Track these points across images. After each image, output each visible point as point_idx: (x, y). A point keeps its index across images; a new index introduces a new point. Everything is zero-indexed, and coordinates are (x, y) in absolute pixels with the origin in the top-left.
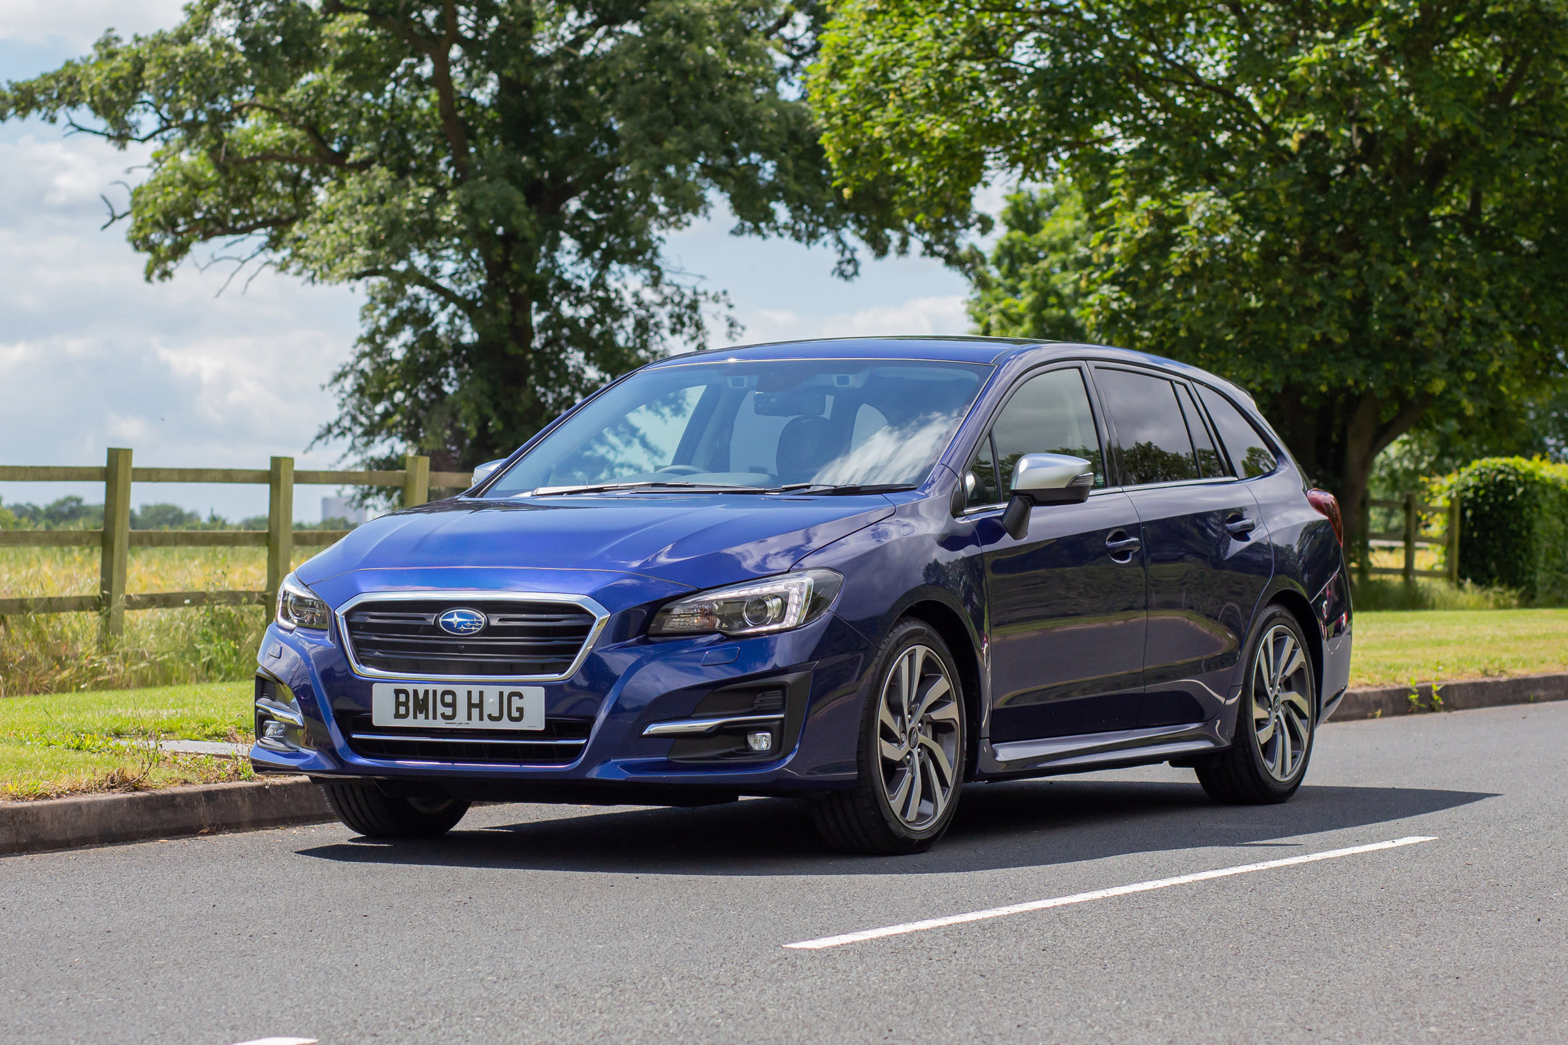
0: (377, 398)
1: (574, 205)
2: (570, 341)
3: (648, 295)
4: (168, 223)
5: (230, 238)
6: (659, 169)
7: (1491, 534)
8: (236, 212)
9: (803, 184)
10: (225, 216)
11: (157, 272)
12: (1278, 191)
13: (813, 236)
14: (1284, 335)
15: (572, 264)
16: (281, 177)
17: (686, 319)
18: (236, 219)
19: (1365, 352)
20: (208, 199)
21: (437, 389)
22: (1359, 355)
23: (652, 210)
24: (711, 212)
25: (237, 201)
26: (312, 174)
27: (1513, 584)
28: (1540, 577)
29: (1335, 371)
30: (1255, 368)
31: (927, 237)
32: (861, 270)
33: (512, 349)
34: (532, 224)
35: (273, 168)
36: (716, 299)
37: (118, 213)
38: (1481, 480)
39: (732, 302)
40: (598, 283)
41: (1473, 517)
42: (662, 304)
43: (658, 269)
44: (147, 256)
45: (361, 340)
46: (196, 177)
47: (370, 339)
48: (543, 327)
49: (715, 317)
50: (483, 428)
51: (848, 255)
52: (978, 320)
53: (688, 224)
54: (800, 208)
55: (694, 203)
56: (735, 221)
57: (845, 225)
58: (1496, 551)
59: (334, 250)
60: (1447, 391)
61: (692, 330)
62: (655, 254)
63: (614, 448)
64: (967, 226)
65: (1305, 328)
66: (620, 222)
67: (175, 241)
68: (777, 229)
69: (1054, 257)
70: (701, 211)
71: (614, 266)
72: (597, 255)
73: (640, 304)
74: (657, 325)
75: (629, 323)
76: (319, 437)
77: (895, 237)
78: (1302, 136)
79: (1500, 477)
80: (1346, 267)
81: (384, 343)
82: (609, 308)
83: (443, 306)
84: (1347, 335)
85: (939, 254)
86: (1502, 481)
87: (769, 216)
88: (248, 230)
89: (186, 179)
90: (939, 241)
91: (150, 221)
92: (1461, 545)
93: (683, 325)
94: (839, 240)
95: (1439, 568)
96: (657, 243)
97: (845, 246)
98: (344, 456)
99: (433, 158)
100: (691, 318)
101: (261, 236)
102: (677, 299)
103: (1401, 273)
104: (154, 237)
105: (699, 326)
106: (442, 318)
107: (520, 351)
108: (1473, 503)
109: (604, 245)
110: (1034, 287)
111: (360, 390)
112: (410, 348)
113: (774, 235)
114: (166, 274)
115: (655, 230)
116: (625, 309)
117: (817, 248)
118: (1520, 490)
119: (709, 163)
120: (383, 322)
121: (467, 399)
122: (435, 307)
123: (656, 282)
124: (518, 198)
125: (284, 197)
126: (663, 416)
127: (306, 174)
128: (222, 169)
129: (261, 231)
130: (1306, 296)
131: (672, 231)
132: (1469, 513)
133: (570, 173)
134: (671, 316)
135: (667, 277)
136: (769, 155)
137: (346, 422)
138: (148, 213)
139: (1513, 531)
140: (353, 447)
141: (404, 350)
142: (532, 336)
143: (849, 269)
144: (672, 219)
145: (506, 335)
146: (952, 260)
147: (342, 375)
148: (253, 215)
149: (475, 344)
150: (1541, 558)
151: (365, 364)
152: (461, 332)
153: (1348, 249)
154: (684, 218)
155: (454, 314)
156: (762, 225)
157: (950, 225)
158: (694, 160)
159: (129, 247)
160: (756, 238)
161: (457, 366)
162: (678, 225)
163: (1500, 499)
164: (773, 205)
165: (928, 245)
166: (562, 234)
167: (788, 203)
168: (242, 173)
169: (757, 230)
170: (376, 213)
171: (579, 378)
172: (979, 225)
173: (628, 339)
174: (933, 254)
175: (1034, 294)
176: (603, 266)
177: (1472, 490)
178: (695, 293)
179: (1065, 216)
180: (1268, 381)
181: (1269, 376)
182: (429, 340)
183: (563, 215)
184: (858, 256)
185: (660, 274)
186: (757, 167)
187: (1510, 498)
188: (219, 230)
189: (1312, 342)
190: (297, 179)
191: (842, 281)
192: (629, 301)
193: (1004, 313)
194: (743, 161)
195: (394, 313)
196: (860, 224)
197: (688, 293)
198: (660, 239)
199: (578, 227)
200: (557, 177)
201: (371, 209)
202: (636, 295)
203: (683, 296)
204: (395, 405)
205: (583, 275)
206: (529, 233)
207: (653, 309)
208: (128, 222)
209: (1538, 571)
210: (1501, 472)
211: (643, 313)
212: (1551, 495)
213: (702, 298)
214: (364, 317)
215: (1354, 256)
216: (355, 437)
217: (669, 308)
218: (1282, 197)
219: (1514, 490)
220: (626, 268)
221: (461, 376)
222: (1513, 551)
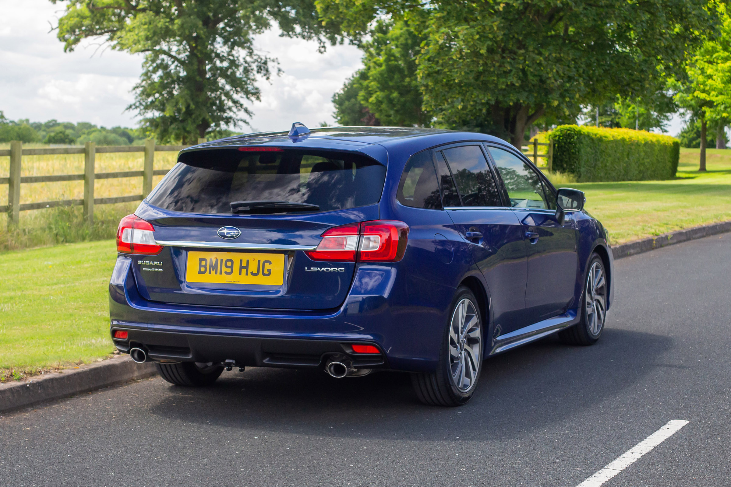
0: (148, 96)
1: (221, 25)
2: (220, 76)
3: (248, 59)
4: (72, 31)
5: (95, 37)
6: (253, 13)
7: (565, 153)
8: (97, 27)
9: (306, 18)
10: (93, 29)
11: (68, 49)
12: (494, 26)
13: (310, 38)
14: (496, 82)
15: (221, 47)
16: (114, 14)
17: (262, 68)
18: (97, 30)
19: (527, 89)
20: (87, 22)
21: (171, 93)
22: (525, 91)
23: (250, 27)
24: (271, 28)
25: (98, 23)
26: (125, 13)
27: (572, 171)
28: (582, 170)
29: (516, 97)
30: (484, 94)
31: (351, 38)
32: (327, 50)
33: (198, 78)
34: (204, 32)
35: (111, 10)
36: (273, 61)
37: (54, 27)
38: (561, 133)
39: (279, 62)
40: (229, 54)
41: (558, 147)
42: (254, 62)
43: (251, 49)
44: (63, 44)
45: (142, 75)
46: (82, 15)
47: (146, 74)
48: (210, 70)
49: (273, 67)
50: (188, 107)
51: (322, 45)
52: (366, 65)
53: (263, 32)
54: (304, 27)
55: (266, 25)
56: (280, 32)
57: (321, 33)
58: (566, 160)
59: (133, 42)
60: (559, 105)
61: (265, 72)
62: (251, 44)
63: (235, 113)
64: (366, 34)
65: (504, 80)
66: (238, 32)
67: (75, 38)
68: (296, 35)
69: (393, 43)
70: (268, 28)
71: (236, 48)
72: (230, 43)
73: (246, 62)
74: (252, 70)
75: (241, 69)
76: (127, 109)
77: (339, 38)
78: (504, 5)
79: (569, 132)
80: (520, 56)
81: (151, 76)
82: (233, 63)
83: (173, 62)
84: (520, 82)
85: (355, 44)
86: (569, 134)
87: (293, 30)
88: (102, 34)
89: (78, 15)
90: (355, 40)
91: (65, 30)
92: (553, 158)
93: (261, 70)
94: (319, 39)
95: (545, 166)
96: (251, 40)
97: (321, 41)
98: (136, 116)
99: (170, 8)
100: (264, 67)
101: (107, 36)
102: (259, 60)
103: (541, 58)
104: (67, 36)
105: (267, 70)
106: (172, 67)
107: (201, 80)
108: (558, 141)
109: (232, 40)
110: (386, 54)
111: (143, 93)
112: (161, 77)
113: (295, 37)
114: (71, 50)
115: (251, 35)
116: (240, 64)
117: (311, 42)
118: (576, 137)
119: (271, 10)
120: (151, 69)
121: (182, 97)
122: (170, 63)
123: (251, 54)
124: (200, 24)
125: (115, 21)
126: (252, 101)
127: (123, 13)
128: (92, 11)
129: (107, 34)
130: (504, 67)
131: (258, 35)
132: (556, 145)
133: (220, 13)
134: (257, 67)
135: (255, 52)
136: (293, 8)
137: (138, 104)
138: (65, 27)
139: (573, 153)
140: (140, 114)
141: (159, 78)
142: (206, 73)
143: (323, 49)
144: (257, 30)
145: (196, 73)
146: (360, 46)
147: (137, 87)
148: (104, 29)
149: (185, 76)
150: (583, 163)
151: (144, 83)
152: (179, 72)
153: (519, 48)
154: (262, 31)
155: (177, 66)
156: (291, 33)
157: (359, 33)
158: (265, 9)
159: (58, 40)
160: (288, 38)
161: (178, 84)
162: (259, 33)
163: (568, 140)
164: (295, 26)
165: (351, 41)
166: (217, 36)
167: (301, 25)
168: (99, 13)
169: (289, 36)
170: (148, 28)
171: (223, 89)
172: (370, 34)
173: (240, 74)
174: (353, 44)
175: (386, 56)
176: (232, 48)
177: (558, 137)
178: (266, 58)
179: (397, 28)
180: (489, 100)
181: (490, 98)
182: (168, 74)
183: (218, 29)
184: (326, 45)
185: (253, 52)
186: (289, 12)
187: (572, 140)
188: (91, 33)
189: (507, 85)
190: (119, 15)
191: (320, 54)
192: (242, 61)
193: (375, 63)
194: (283, 10)
195: (155, 65)
196: (327, 33)
197: (264, 58)
198: (253, 39)
199: (223, 33)
200: (215, 15)
201: (146, 26)
202: (244, 59)
203: (261, 59)
204: (156, 99)
205: (224, 51)
206: (203, 36)
207: (250, 64)
208: (57, 31)
209: (582, 167)
210: (568, 130)
211: (247, 65)
212: (587, 139)
213: (268, 60)
214: (143, 66)
215: (522, 51)
216: (141, 110)
217: (256, 63)
218: (495, 29)
219: (573, 137)
220: (240, 49)
221: (180, 88)
222: (573, 160)
